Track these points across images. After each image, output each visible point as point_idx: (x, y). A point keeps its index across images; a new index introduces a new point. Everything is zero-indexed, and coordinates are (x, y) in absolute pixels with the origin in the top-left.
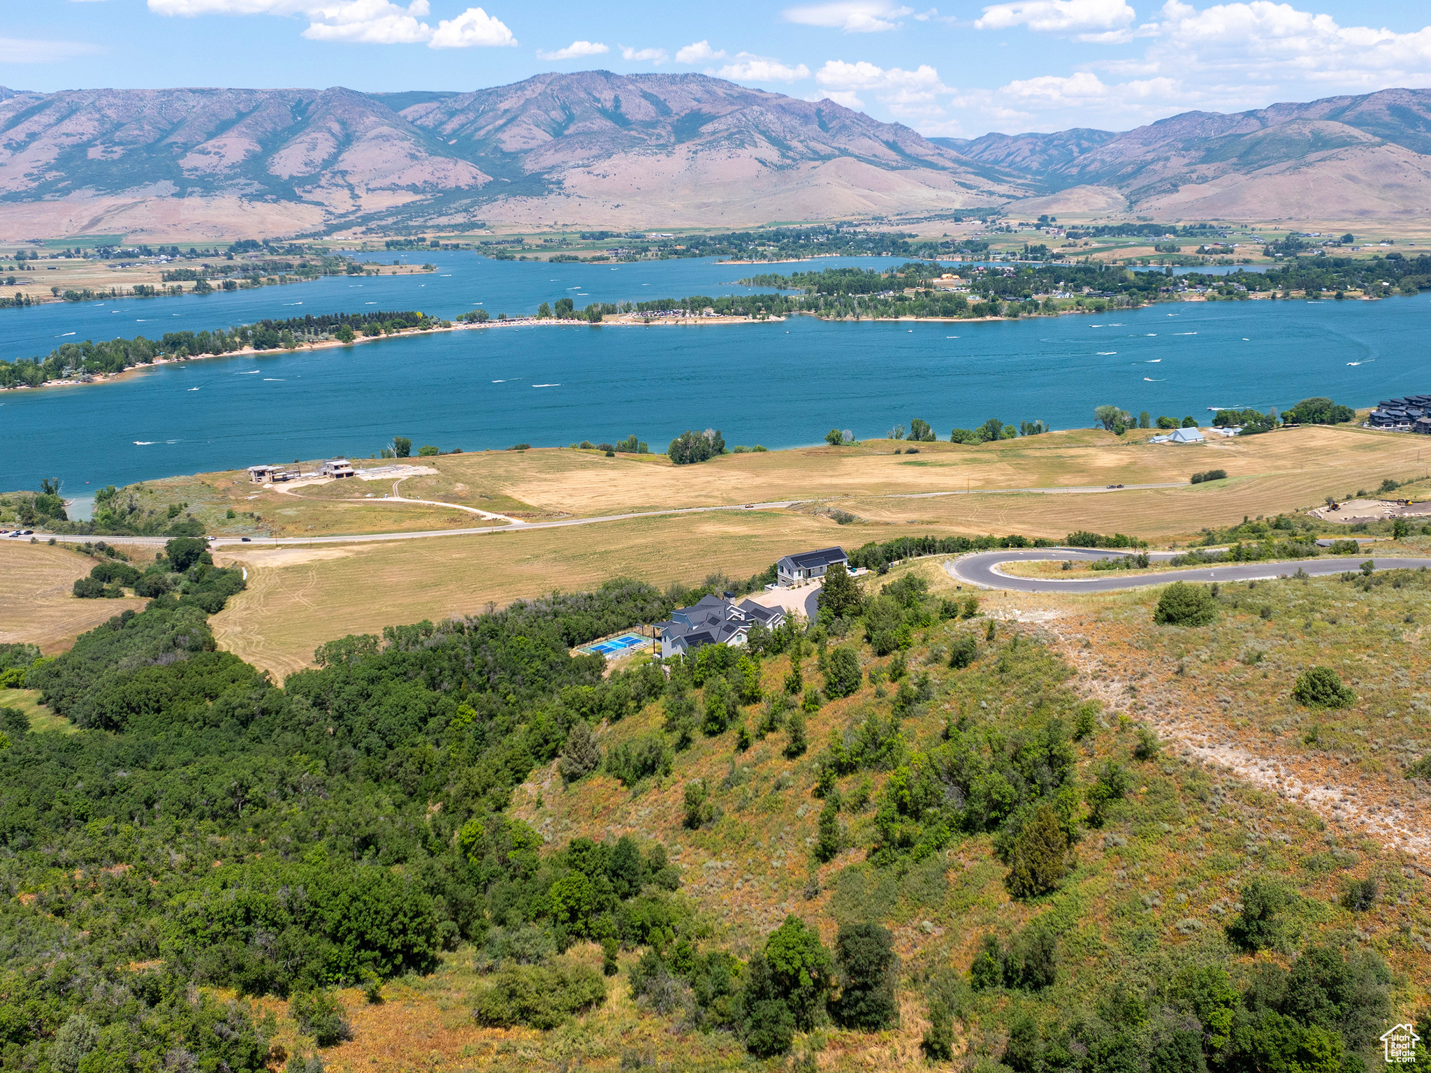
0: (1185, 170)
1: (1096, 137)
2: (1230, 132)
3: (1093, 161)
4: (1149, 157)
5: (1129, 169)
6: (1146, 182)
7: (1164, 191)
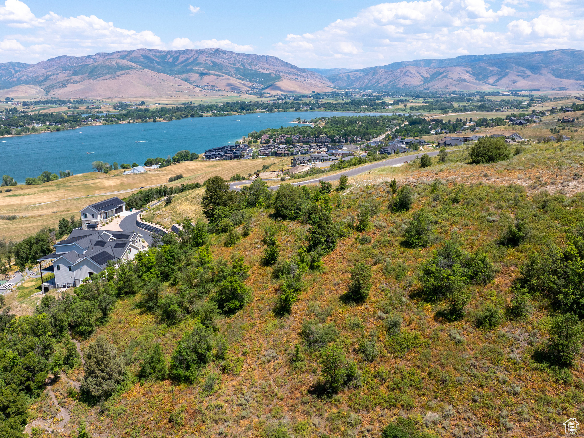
0: (67, 78)
1: (21, 66)
2: (82, 64)
3: (23, 75)
4: (50, 73)
5: (41, 78)
6: (51, 83)
7: (60, 87)
